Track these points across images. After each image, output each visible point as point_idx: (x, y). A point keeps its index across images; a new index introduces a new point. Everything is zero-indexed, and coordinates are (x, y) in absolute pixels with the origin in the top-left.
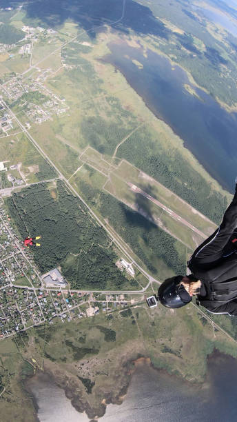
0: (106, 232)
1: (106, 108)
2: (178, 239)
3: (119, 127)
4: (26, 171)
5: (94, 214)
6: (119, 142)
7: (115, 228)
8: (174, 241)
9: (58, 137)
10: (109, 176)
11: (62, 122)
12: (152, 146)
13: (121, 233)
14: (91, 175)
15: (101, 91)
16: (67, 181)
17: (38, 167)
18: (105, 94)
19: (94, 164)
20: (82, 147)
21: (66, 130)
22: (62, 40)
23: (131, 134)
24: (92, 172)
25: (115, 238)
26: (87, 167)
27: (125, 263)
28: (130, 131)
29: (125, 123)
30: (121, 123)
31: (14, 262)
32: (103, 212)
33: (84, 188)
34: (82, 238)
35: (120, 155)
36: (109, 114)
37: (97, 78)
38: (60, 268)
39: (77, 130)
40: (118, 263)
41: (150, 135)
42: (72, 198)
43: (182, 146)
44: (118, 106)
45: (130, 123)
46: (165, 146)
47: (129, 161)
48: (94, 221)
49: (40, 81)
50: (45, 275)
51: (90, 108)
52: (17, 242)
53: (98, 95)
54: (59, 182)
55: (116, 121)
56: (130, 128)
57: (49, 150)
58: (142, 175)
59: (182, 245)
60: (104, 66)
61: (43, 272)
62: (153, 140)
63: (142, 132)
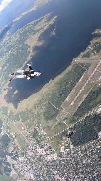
0: (87, 116)
1: (39, 109)
2: (91, 89)
3: (47, 106)
4: (65, 140)
5: (81, 120)
6: (54, 107)
7: (86, 113)
8: (92, 91)
9: (52, 128)
10: (68, 113)
11: (46, 126)
12: (54, 94)
13: (88, 111)
14: (67, 119)
15: (31, 110)
16: (69, 127)
17: (63, 136)
18: (32, 109)
19: (63, 117)
20: (56, 121)
21: (49, 125)
22: (7, 121)
23: (50, 102)
24: (66, 118)
25: (90, 113)
26: (64, 120)
27: (98, 111)
28: (48, 101)
29: (45, 103)
30: (45, 105)
31: (94, 146)
32: (81, 116)
33: (72, 122)
34: (89, 124)
35: (59, 107)
36: (42, 109)
37: (25, 111)
38: (98, 132)
39: (49, 121)
40: (98, 113)
41: (50, 94)
42: (75, 126)
43: (53, 81)
44: (38, 105)
45: (45, 101)
46: (54, 88)
47: (62, 104)
48: (83, 120)
49: (28, 132)
50: (99, 137)
51: (39, 115)
52: (88, 144)
53: (33, 111)
54: (69, 130)
55: (45, 107)
56: (47, 101)
57: (57, 132)
58: (67, 100)
59: (93, 88)
60: (19, 107)
61: (98, 137)
62: (51, 93)
63: (49, 97)
